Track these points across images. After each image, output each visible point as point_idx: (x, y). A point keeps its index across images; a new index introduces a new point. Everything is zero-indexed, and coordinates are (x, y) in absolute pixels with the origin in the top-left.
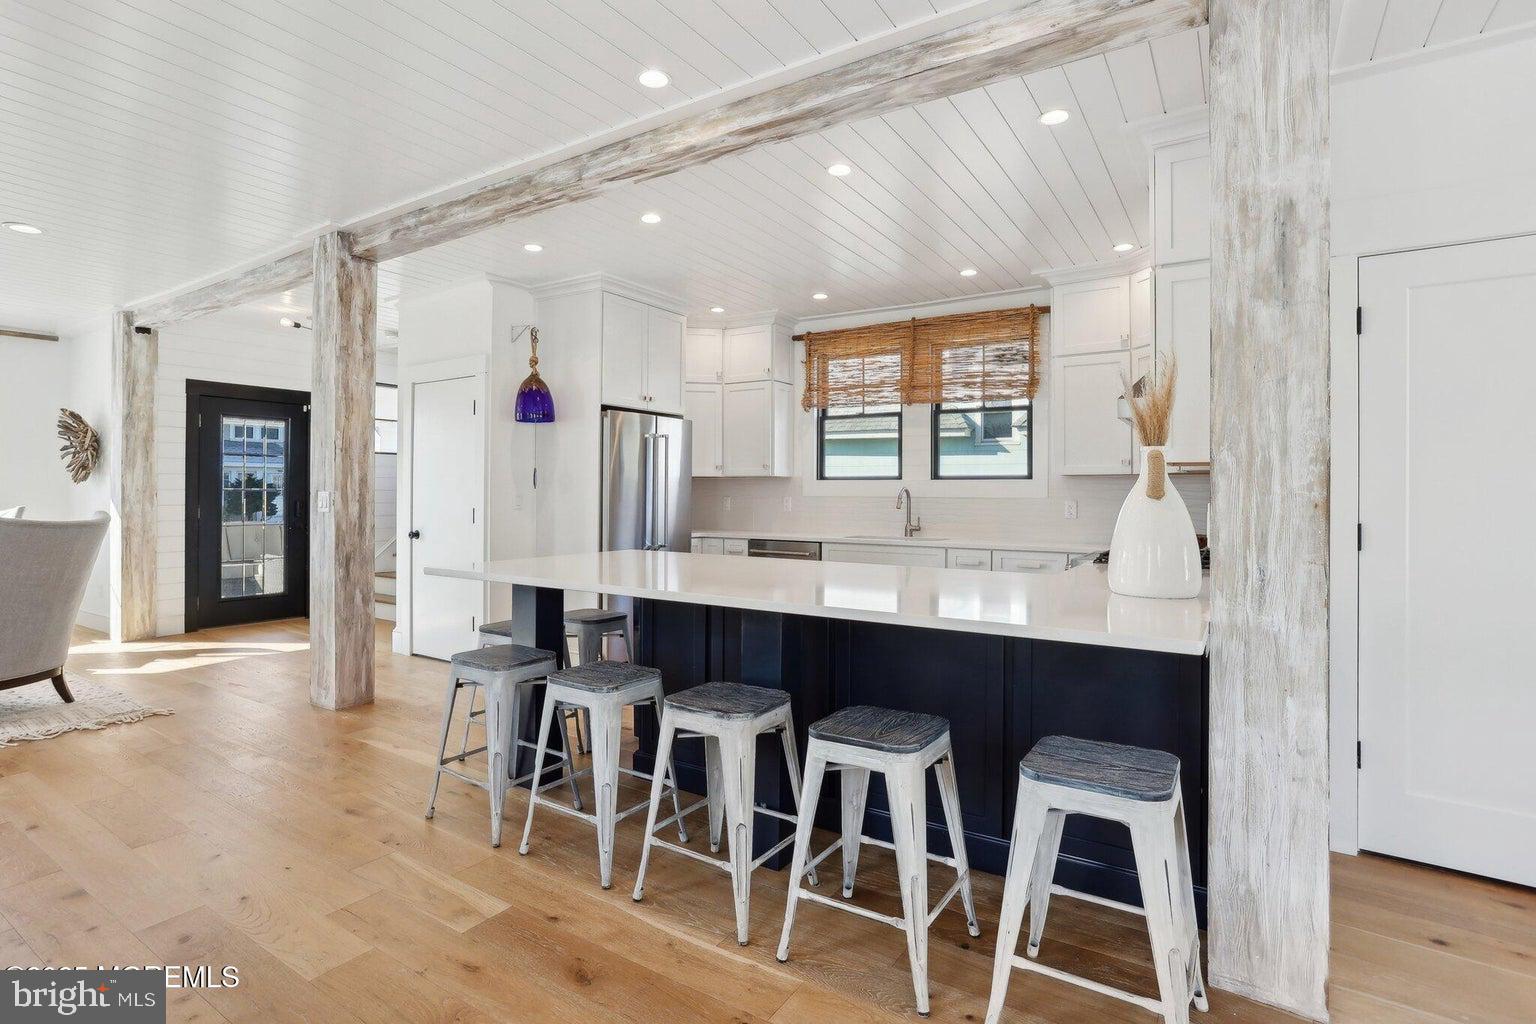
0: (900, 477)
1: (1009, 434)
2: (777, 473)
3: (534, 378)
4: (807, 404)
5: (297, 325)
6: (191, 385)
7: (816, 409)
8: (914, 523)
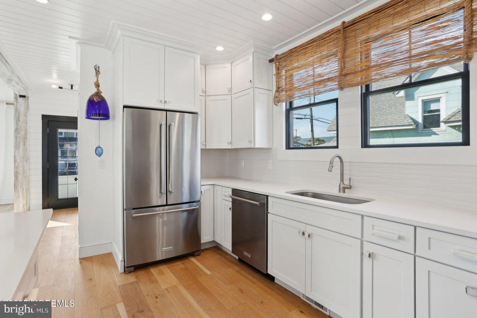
0: (337, 147)
1: (438, 126)
2: (257, 146)
3: (98, 94)
4: (277, 101)
5: (61, 88)
6: (44, 117)
7: (284, 104)
8: (346, 182)
